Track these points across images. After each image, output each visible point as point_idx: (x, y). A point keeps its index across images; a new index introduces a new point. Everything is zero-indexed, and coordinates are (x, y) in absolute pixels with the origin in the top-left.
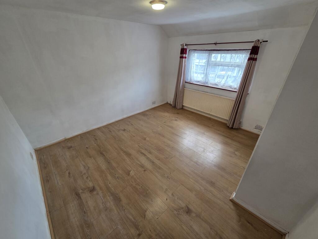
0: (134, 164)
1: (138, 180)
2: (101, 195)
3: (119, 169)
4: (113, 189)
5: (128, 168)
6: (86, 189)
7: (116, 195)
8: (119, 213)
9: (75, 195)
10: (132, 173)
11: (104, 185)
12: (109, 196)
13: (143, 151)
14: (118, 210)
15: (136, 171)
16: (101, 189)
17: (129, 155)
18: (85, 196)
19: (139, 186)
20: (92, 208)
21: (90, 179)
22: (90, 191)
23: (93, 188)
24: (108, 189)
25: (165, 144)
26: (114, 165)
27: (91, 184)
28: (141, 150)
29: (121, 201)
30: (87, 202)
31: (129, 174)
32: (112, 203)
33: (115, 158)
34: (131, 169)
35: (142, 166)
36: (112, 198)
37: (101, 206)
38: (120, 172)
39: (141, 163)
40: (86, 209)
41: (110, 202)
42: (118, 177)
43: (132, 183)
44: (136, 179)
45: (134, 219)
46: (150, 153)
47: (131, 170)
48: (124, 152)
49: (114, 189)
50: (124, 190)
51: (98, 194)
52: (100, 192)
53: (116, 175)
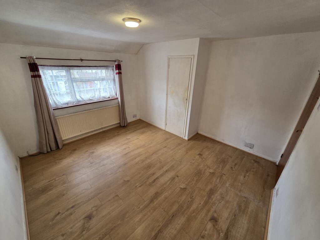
0: (171, 186)
1: (189, 180)
2: (214, 207)
3: (181, 200)
4: (205, 199)
5: (178, 191)
6: (217, 229)
7: (209, 194)
8: (220, 188)
9: (229, 237)
10: (183, 186)
11: (205, 209)
12: (212, 199)
13: (151, 180)
14: (218, 189)
15: (180, 183)
16: (209, 211)
17: (157, 195)
18: (223, 225)
19: (194, 178)
20: (229, 210)
21: (203, 232)
22: (216, 221)
23: (212, 221)
24: (206, 203)
25: (140, 162)
26: (175, 208)
27: (209, 226)
28: (148, 183)
29: (211, 189)
30: (227, 219)
31: (184, 188)
32: (216, 195)
33: (164, 210)
34: (178, 188)
35: (173, 179)
36: (212, 197)
37: (223, 202)
38: (183, 198)
39: (170, 180)
40: (232, 216)
41: (217, 197)
42: (191, 198)
43: (193, 184)
44: (188, 181)
45: (218, 178)
46: (154, 174)
47: (180, 187)
48: (152, 201)
49: (204, 197)
50: (202, 188)
51: (215, 212)
52: (213, 210)
53: (189, 201)
